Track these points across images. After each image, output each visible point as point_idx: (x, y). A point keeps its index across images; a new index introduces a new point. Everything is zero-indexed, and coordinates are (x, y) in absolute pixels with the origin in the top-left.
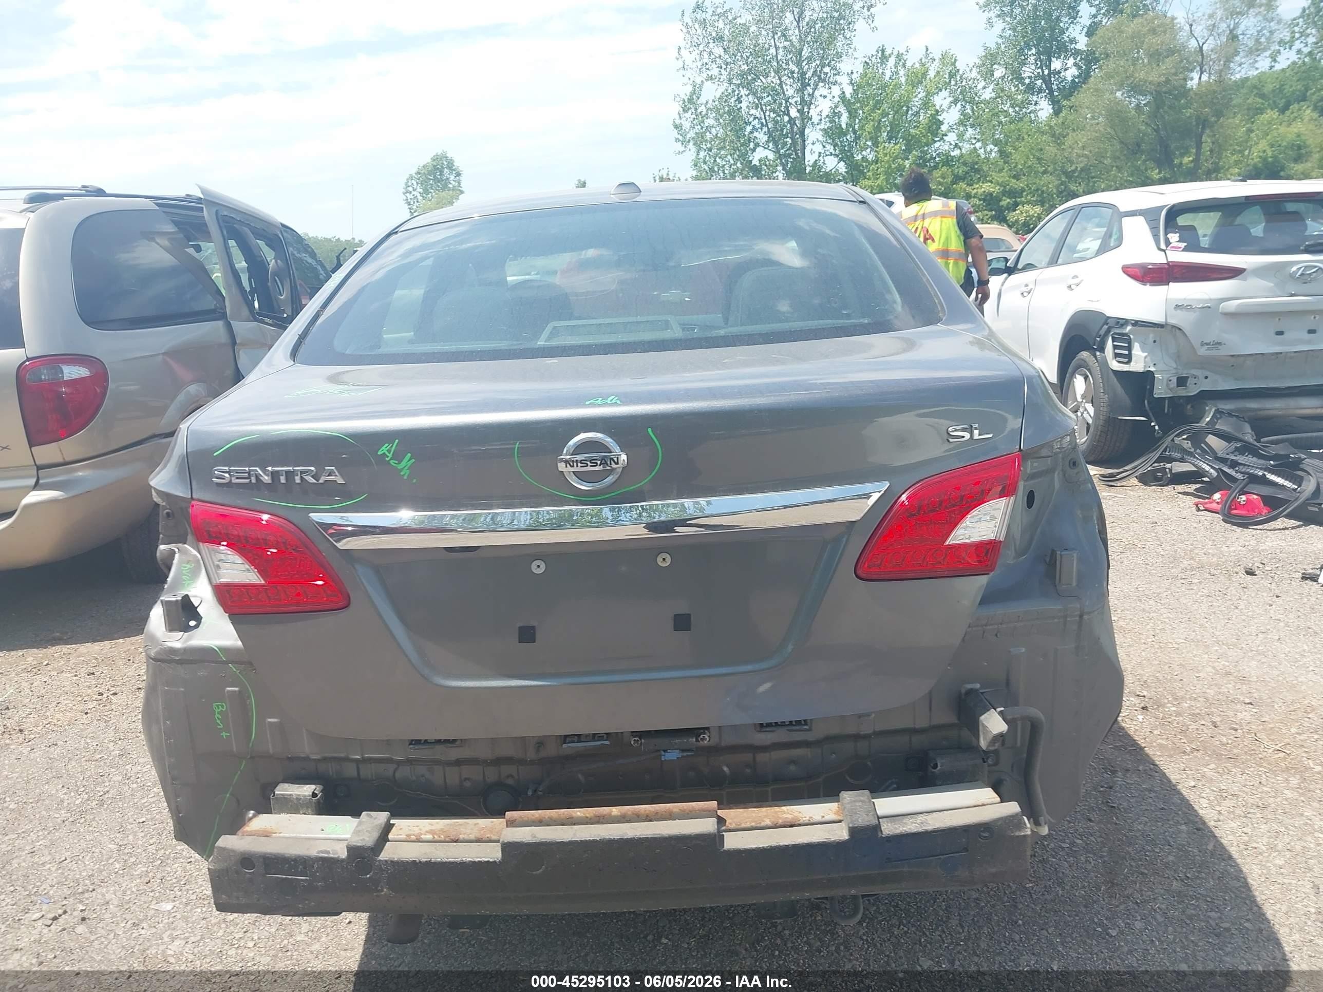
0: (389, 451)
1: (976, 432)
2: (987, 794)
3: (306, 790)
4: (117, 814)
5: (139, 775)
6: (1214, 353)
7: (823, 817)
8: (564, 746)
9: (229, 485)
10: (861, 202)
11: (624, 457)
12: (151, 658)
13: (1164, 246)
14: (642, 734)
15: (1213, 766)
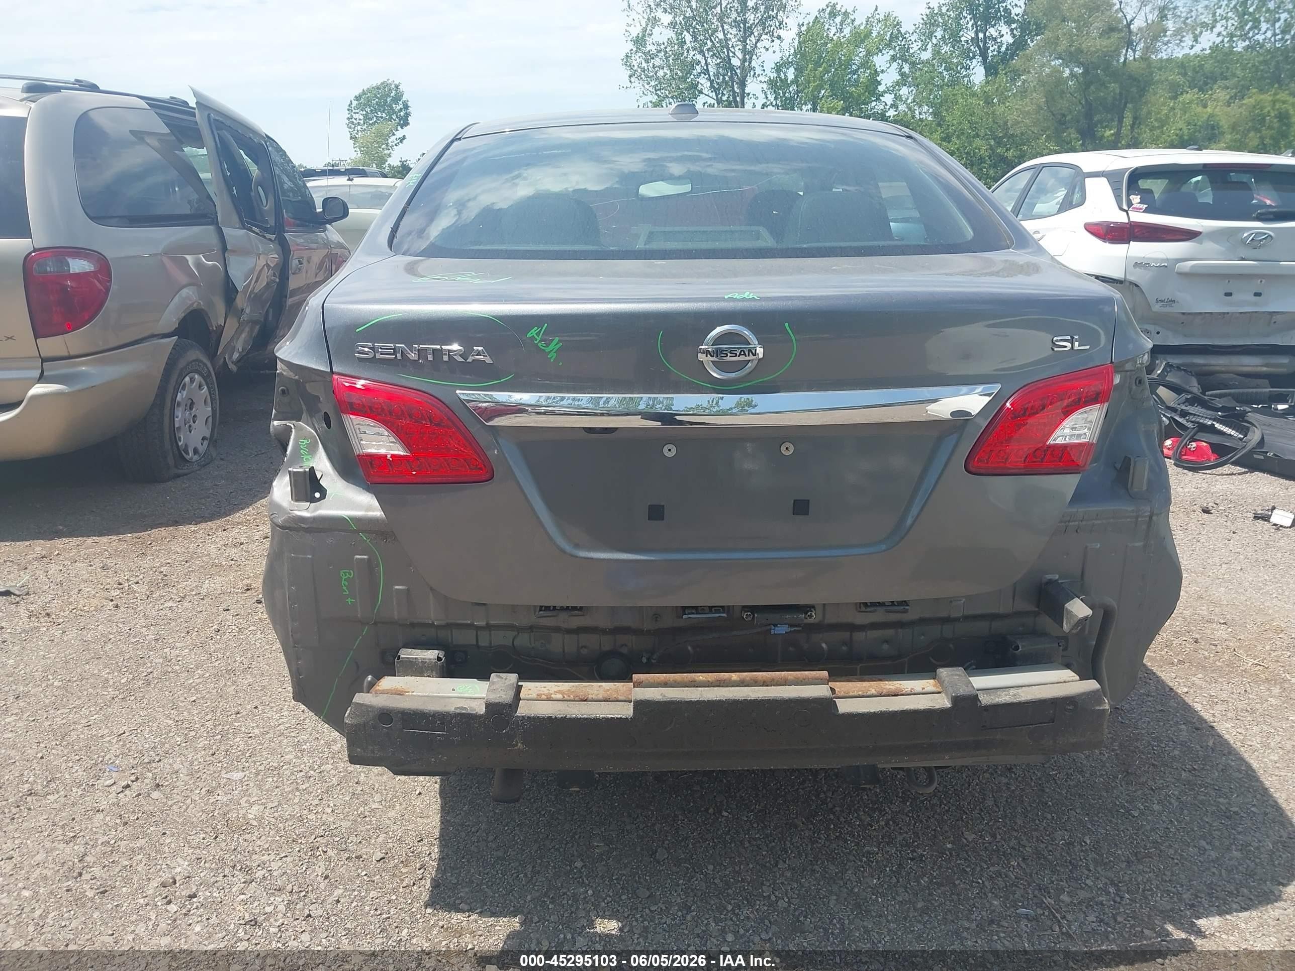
0: (538, 334)
1: (1077, 344)
2: (1067, 674)
3: (431, 655)
4: (167, 693)
5: (179, 658)
6: (1168, 309)
7: (923, 689)
8: (685, 616)
9: (373, 360)
10: (907, 137)
11: (760, 351)
12: (278, 526)
13: (1125, 206)
14: (753, 609)
15: (1200, 676)
